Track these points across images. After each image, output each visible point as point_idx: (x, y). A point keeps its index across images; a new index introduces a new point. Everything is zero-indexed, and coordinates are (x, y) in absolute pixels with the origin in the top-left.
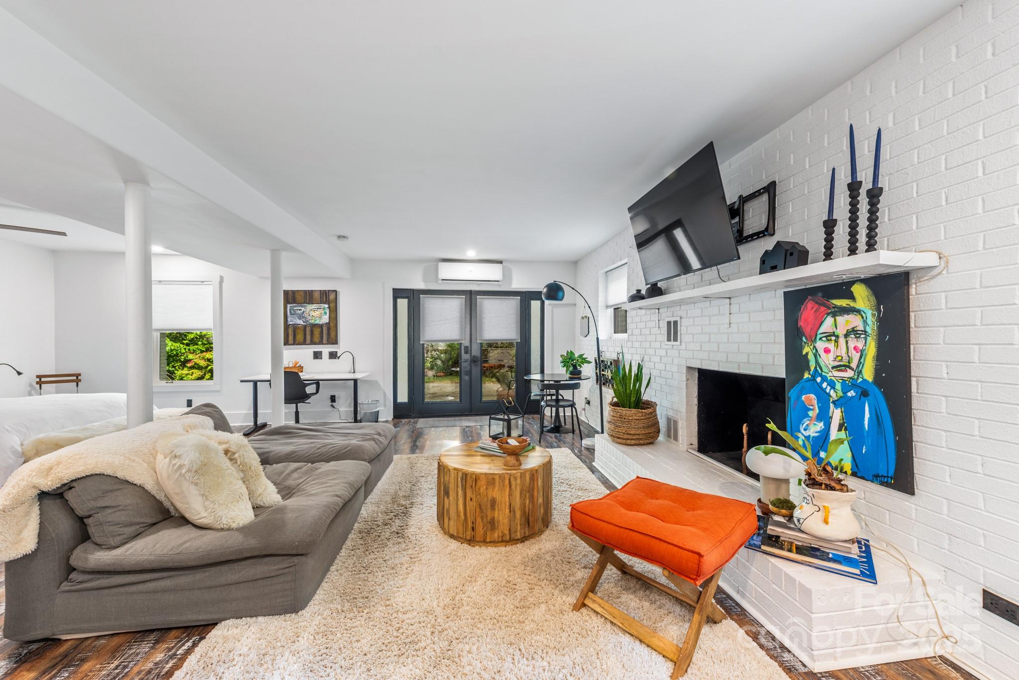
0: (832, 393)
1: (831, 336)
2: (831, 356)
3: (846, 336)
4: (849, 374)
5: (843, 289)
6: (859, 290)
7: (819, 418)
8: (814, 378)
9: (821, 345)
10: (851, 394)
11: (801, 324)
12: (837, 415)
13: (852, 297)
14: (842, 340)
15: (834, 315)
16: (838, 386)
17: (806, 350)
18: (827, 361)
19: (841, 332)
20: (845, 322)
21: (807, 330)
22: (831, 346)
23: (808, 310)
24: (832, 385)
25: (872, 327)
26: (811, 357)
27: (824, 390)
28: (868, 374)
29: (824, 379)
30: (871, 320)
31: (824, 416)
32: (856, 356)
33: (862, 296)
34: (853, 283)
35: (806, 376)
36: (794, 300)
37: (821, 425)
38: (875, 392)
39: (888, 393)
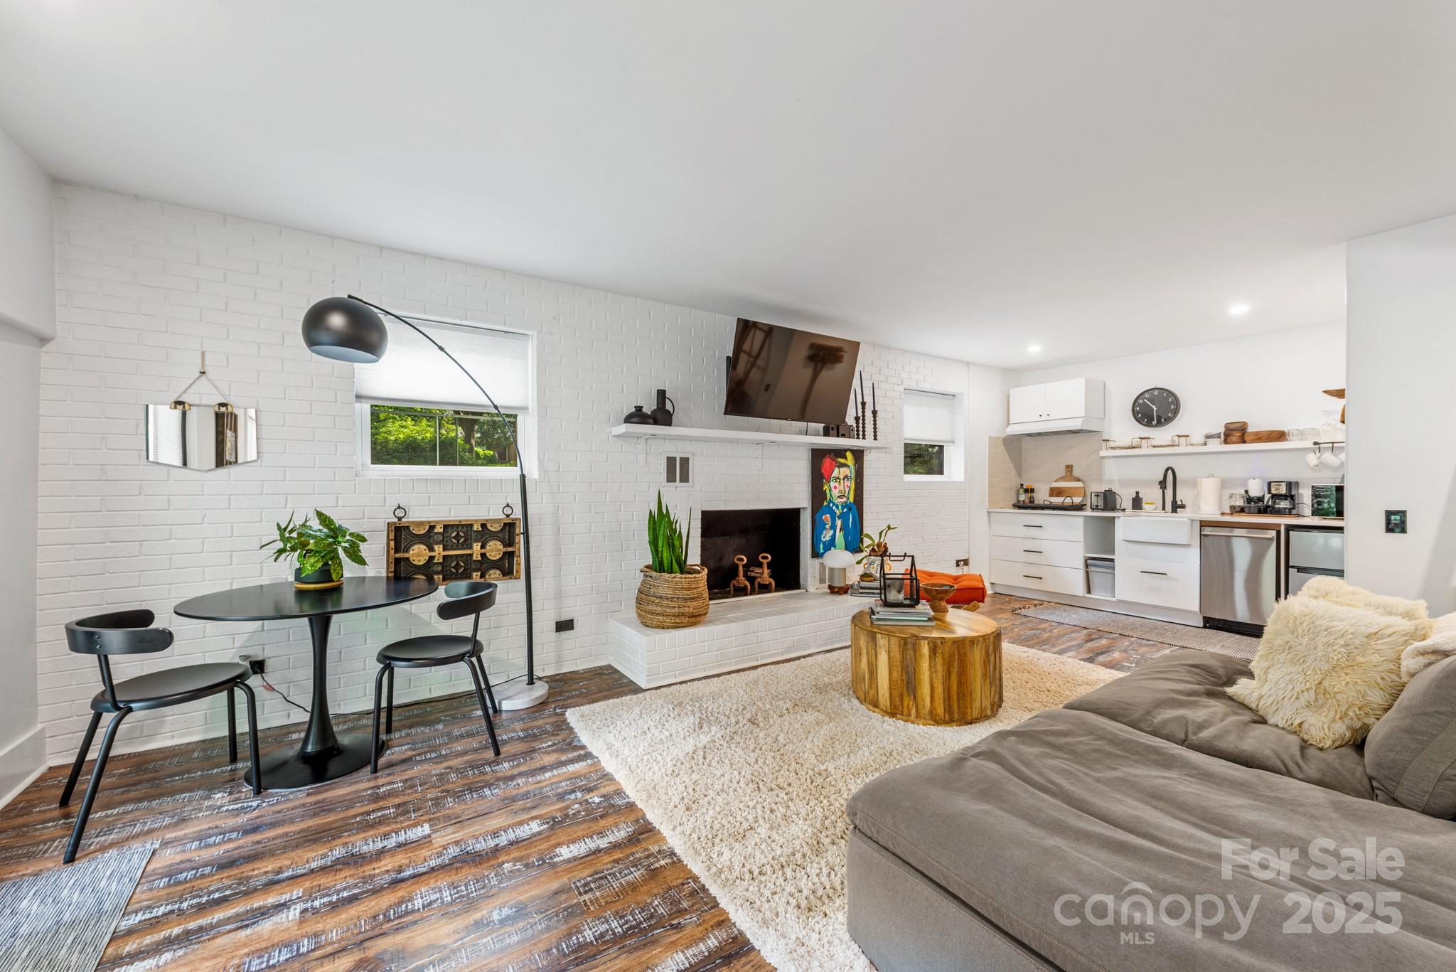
0: (837, 512)
1: (837, 479)
2: (837, 491)
3: (843, 479)
4: (844, 500)
5: (840, 453)
6: (849, 455)
7: (831, 528)
8: (829, 504)
9: (833, 484)
10: (845, 510)
11: (823, 471)
12: (839, 523)
13: (846, 458)
14: (842, 481)
15: (839, 467)
16: (840, 507)
17: (825, 487)
18: (836, 493)
19: (841, 477)
20: (844, 471)
21: (826, 475)
22: (837, 484)
23: (827, 462)
24: (837, 507)
25: (853, 475)
26: (828, 492)
27: (833, 511)
28: (851, 500)
29: (834, 504)
30: (853, 471)
31: (833, 527)
32: (847, 490)
33: (850, 459)
34: (846, 451)
35: (825, 503)
36: (818, 455)
37: (832, 532)
38: (854, 508)
39: (858, 508)
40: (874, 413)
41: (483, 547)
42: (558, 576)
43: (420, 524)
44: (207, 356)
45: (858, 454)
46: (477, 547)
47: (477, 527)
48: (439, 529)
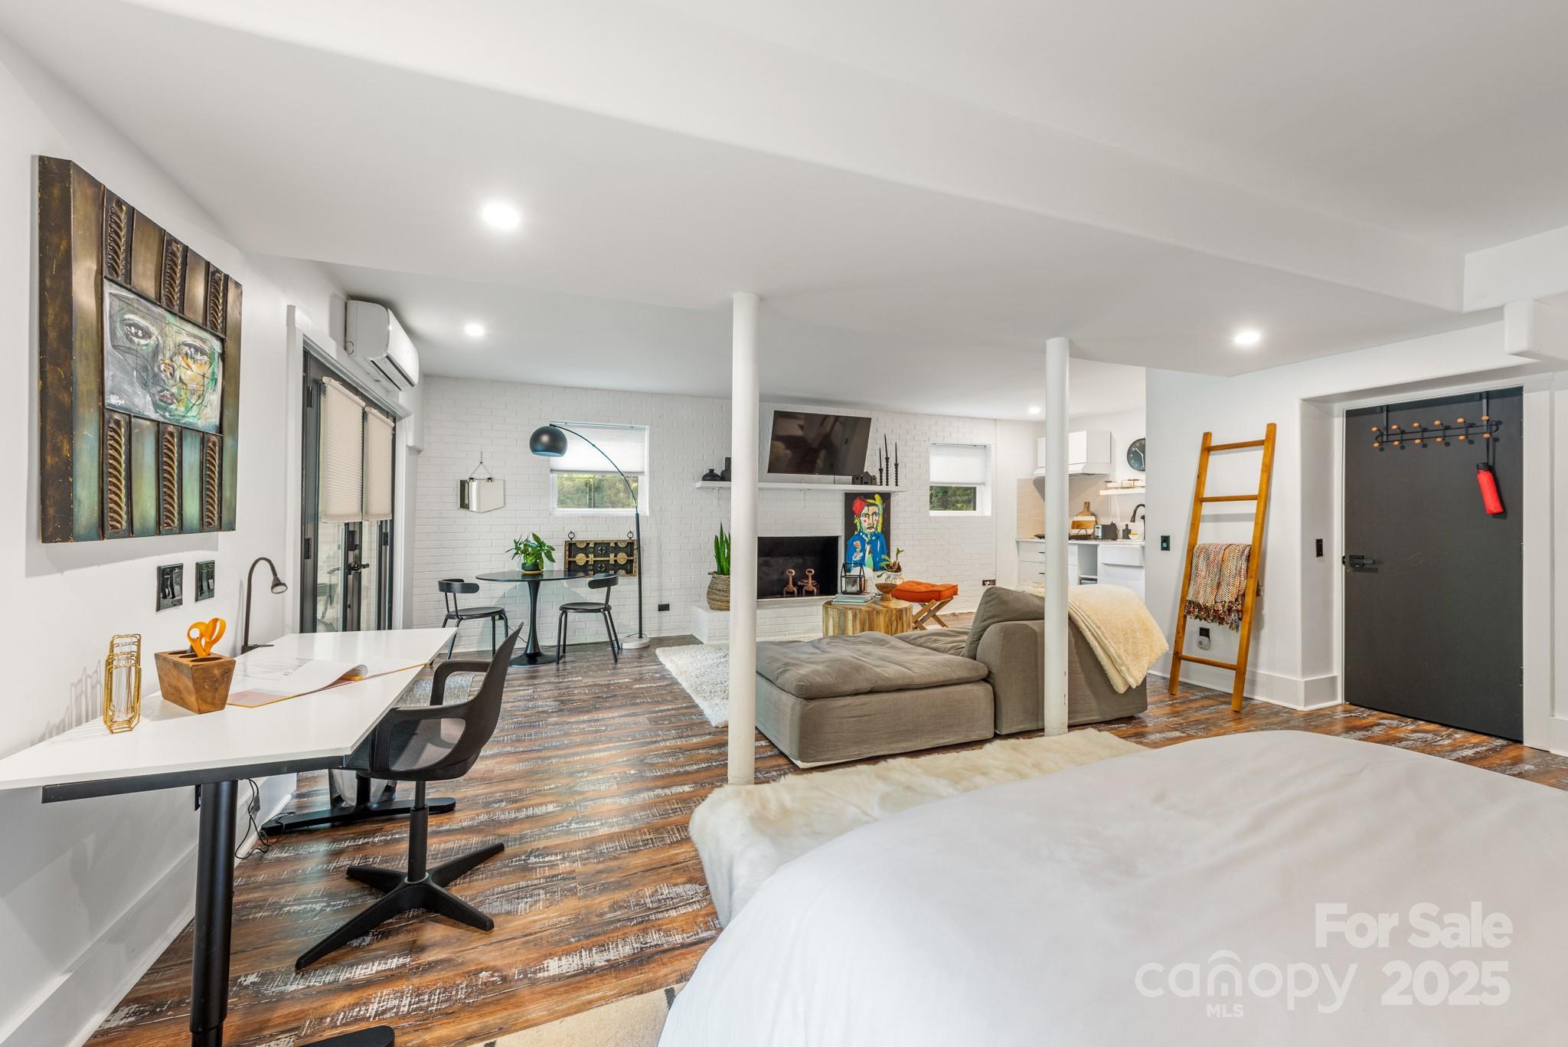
0: (867, 539)
1: (867, 515)
2: (867, 523)
3: (872, 515)
4: (873, 530)
5: (871, 495)
6: (877, 497)
7: (861, 551)
8: (859, 533)
9: (862, 519)
10: (874, 538)
11: (854, 509)
12: (868, 547)
13: (875, 500)
14: (871, 517)
15: (868, 506)
16: (869, 536)
17: (856, 521)
18: (865, 525)
19: (870, 513)
20: (872, 509)
21: (856, 512)
22: (867, 519)
23: (857, 502)
24: (867, 535)
25: (881, 512)
26: (858, 524)
27: (863, 538)
28: (879, 530)
29: (863, 533)
30: (881, 509)
31: (863, 550)
32: (875, 523)
33: (878, 500)
34: (875, 494)
35: (856, 533)
36: (850, 498)
37: (862, 554)
38: (882, 537)
39: (885, 537)
40: (896, 465)
41: (615, 556)
42: (660, 576)
43: (582, 542)
44: (483, 454)
45: (886, 497)
46: (612, 556)
47: (612, 545)
48: (591, 545)
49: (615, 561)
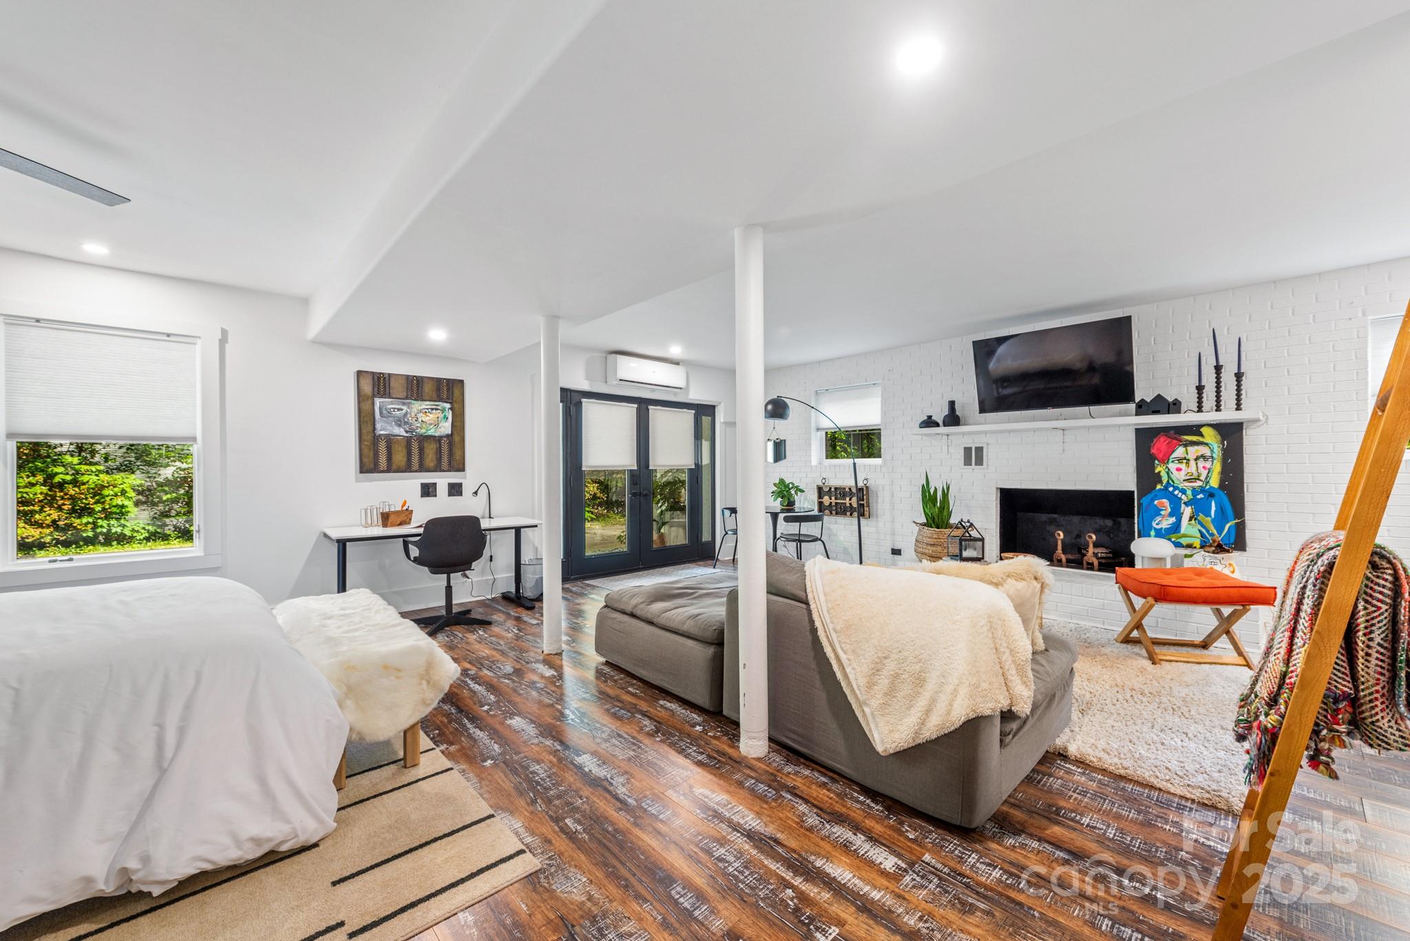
0: (1183, 497)
1: (1184, 459)
2: (1184, 473)
3: (1196, 459)
4: (1199, 483)
6: (1208, 431)
7: (1171, 515)
8: (1166, 488)
9: (1172, 466)
10: (1200, 497)
11: (1154, 451)
12: (1187, 511)
13: (1201, 435)
14: (1192, 463)
15: (1185, 446)
16: (1189, 492)
17: (1158, 469)
18: (1181, 475)
19: (1191, 456)
21: (1160, 456)
22: (1183, 466)
23: (1160, 444)
24: (1183, 492)
25: (1218, 453)
26: (1162, 474)
28: (1214, 482)
29: (1176, 488)
30: (1217, 449)
31: (1176, 513)
32: (1205, 472)
33: (1209, 435)
34: (1202, 426)
35: (1159, 487)
36: (1144, 437)
37: (1173, 519)
38: (1222, 494)
39: (1229, 495)
40: (1239, 376)
41: (850, 500)
42: (893, 521)
43: (827, 487)
46: (848, 499)
47: (847, 490)
48: (833, 489)
49: (850, 504)
